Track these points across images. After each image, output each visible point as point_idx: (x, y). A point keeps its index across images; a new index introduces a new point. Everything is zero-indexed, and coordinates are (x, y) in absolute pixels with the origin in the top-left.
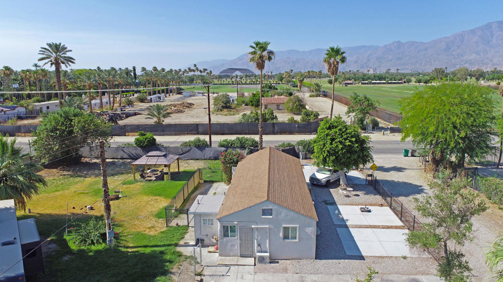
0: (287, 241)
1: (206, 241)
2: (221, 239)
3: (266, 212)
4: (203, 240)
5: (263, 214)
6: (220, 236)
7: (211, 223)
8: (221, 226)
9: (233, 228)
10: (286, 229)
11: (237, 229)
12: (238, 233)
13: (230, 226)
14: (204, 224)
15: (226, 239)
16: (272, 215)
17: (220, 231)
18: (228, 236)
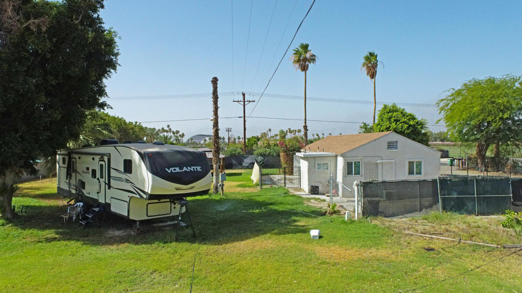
0: (412, 176)
1: (321, 189)
2: (344, 177)
3: (392, 145)
4: (318, 187)
5: (388, 148)
6: (343, 173)
7: (325, 167)
8: (345, 162)
9: (357, 165)
10: (411, 164)
11: (362, 165)
12: (362, 170)
13: (355, 162)
14: (318, 169)
15: (350, 177)
16: (396, 148)
17: (344, 168)
18: (352, 174)
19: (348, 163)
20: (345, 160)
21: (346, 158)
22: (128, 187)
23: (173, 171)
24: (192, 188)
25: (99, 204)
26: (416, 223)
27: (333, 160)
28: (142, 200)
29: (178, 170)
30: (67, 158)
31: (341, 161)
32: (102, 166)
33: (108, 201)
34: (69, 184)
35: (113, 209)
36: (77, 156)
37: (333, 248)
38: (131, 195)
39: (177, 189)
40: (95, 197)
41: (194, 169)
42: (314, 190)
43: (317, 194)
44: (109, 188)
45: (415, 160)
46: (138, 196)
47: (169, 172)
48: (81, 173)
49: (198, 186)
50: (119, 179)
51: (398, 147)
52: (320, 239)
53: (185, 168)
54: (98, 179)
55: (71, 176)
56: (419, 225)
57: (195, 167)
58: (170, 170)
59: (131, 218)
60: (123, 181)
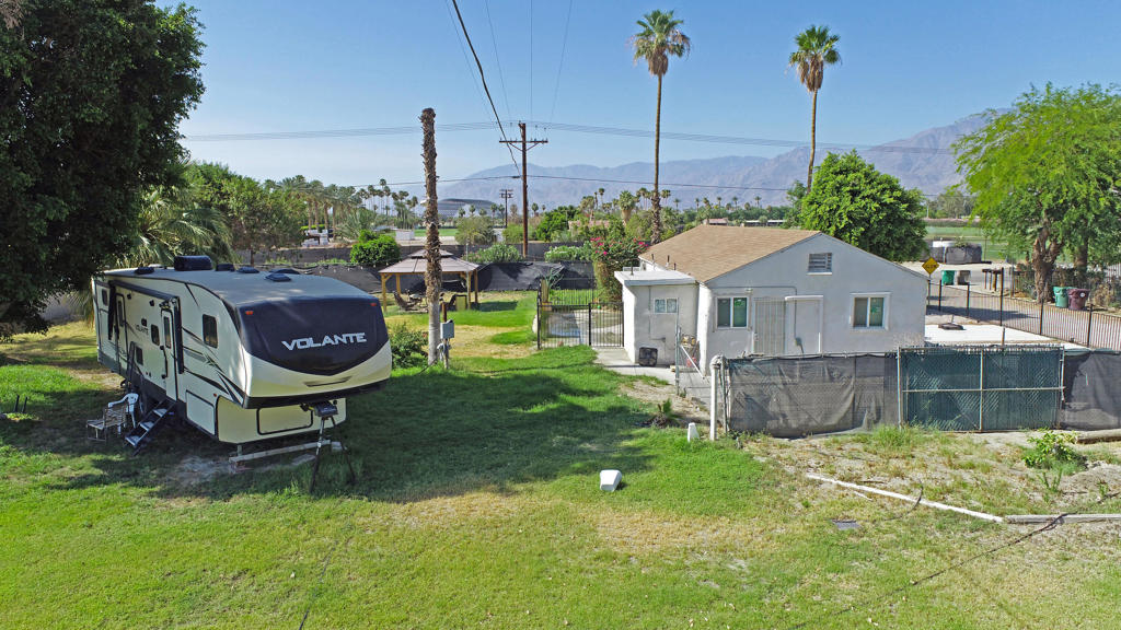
0: (861, 330)
1: (662, 355)
2: (711, 332)
3: (818, 262)
4: (656, 350)
5: (810, 267)
6: (709, 323)
7: (673, 308)
8: (713, 299)
9: (742, 303)
10: (860, 302)
11: (751, 306)
12: (751, 317)
13: (735, 299)
14: (658, 311)
15: (724, 332)
16: (829, 269)
17: (711, 312)
18: (729, 325)
19: (720, 301)
20: (714, 295)
21: (716, 290)
22: (212, 374)
23: (299, 347)
24: (345, 380)
25: (166, 402)
26: (839, 453)
27: (690, 293)
28: (236, 406)
29: (310, 343)
30: (108, 291)
31: (705, 295)
32: (166, 319)
33: (182, 398)
34: (117, 348)
35: (191, 416)
36: (125, 292)
37: (637, 516)
38: (219, 392)
39: (310, 385)
40: (159, 383)
41: (348, 338)
42: (647, 357)
43: (654, 366)
44: (181, 371)
45: (870, 295)
46: (229, 397)
47: (291, 348)
48: (134, 328)
49: (359, 375)
50: (198, 355)
51: (833, 267)
52: (619, 492)
53: (327, 337)
54: (162, 348)
55: (118, 331)
56: (844, 457)
57: (351, 336)
58: (293, 344)
59: (222, 438)
60: (202, 359)
